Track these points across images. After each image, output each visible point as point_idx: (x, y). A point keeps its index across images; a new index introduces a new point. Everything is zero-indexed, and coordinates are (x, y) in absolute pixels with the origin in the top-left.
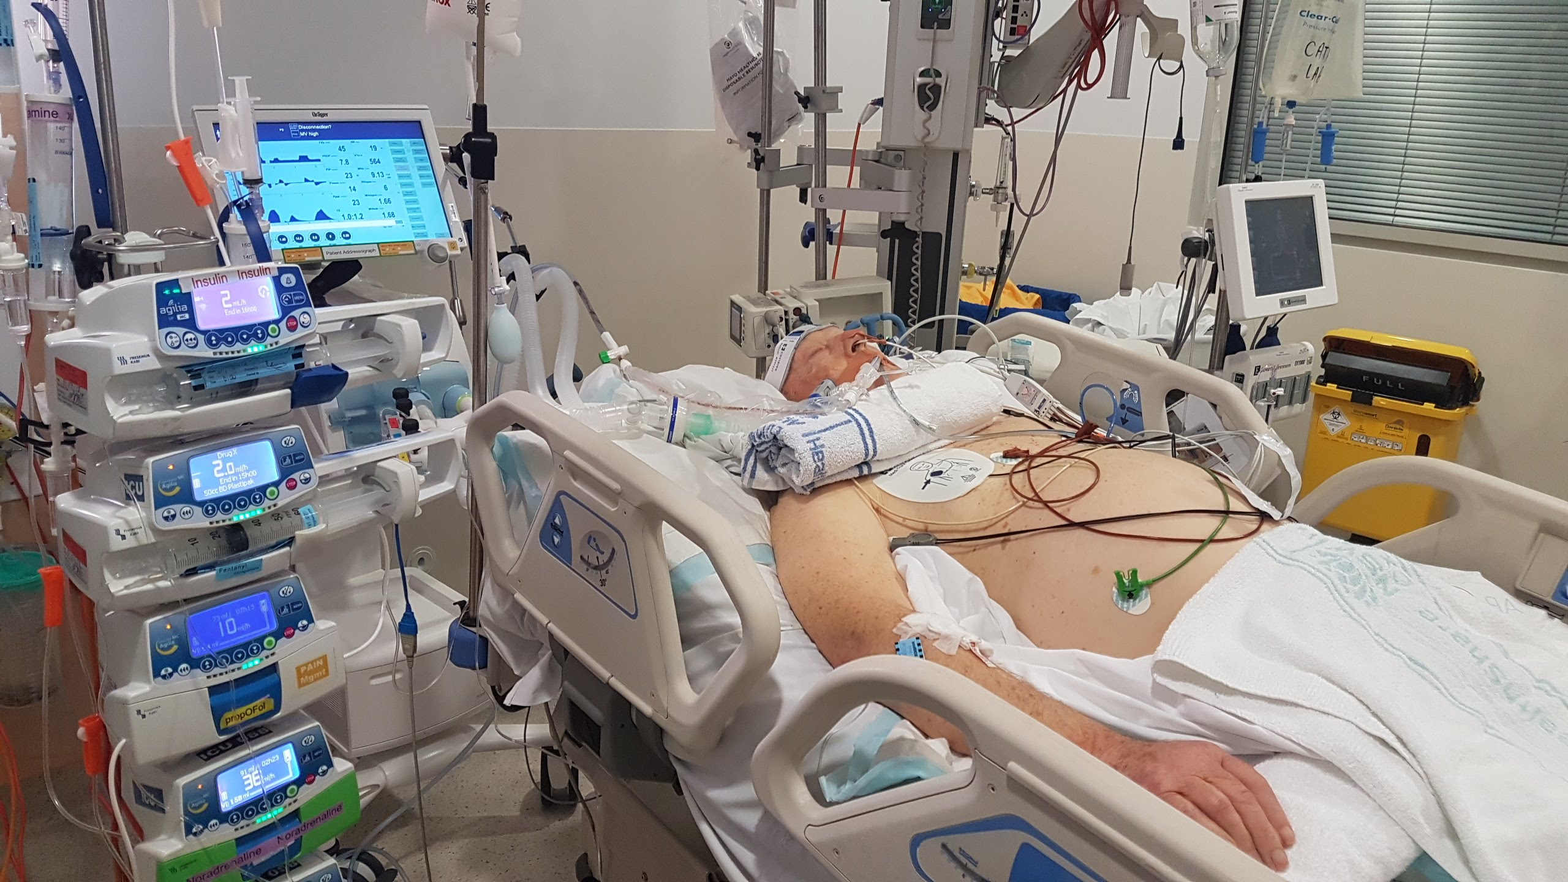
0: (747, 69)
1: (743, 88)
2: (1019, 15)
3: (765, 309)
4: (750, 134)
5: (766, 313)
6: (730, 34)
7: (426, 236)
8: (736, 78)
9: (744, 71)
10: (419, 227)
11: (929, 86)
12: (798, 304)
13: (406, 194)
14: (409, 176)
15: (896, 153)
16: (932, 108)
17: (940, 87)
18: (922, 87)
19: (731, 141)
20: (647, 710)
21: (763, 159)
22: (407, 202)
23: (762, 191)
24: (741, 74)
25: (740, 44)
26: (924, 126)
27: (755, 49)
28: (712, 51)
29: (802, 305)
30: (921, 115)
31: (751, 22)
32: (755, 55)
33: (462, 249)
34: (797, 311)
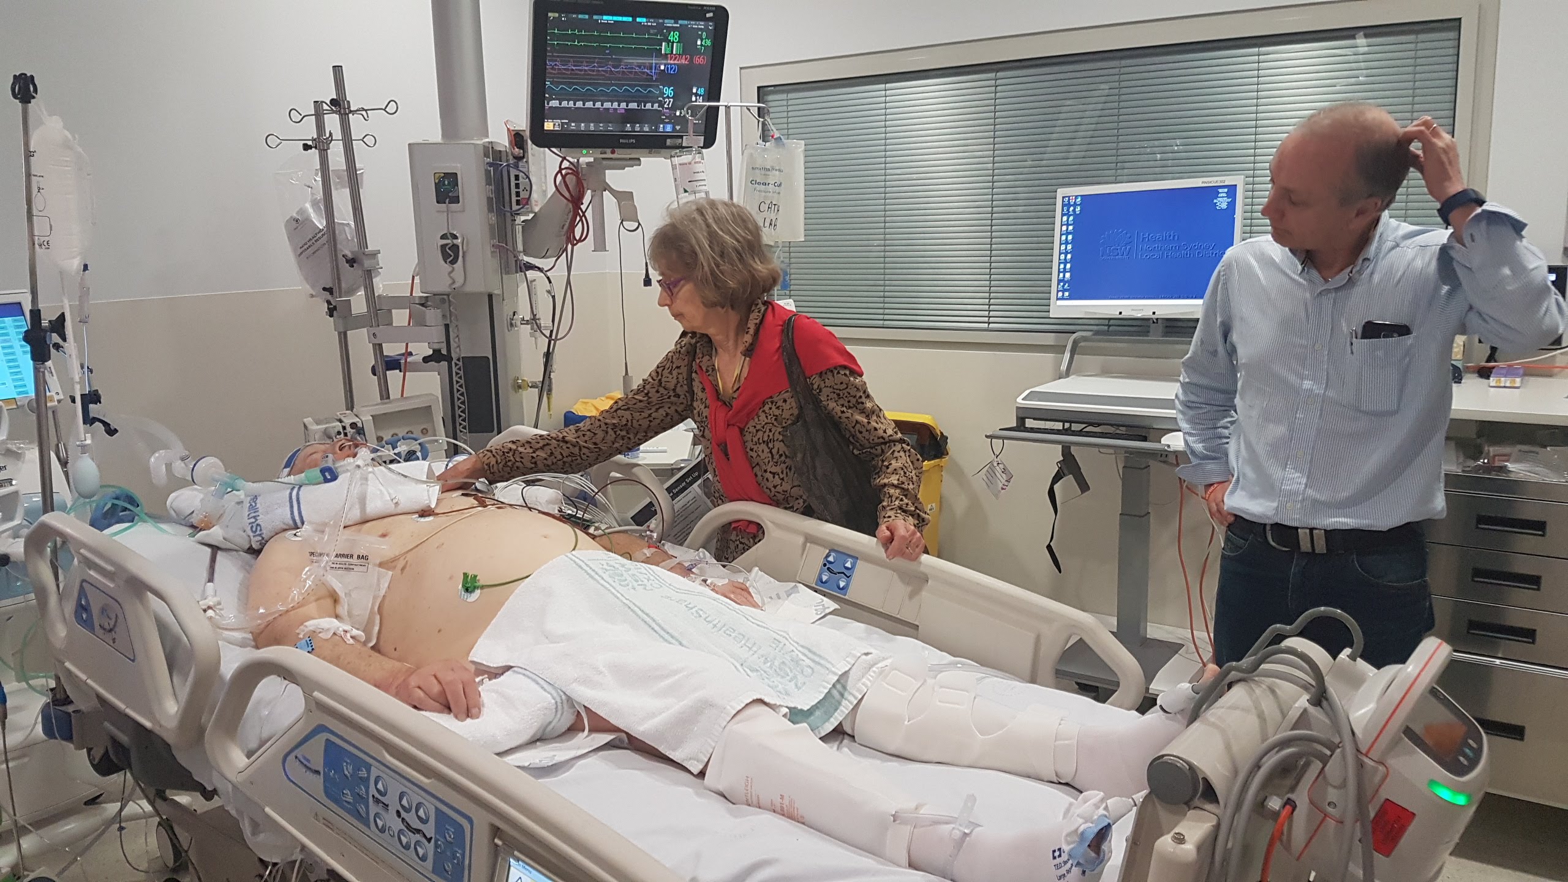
0: (315, 239)
1: (313, 253)
2: (521, 190)
3: (324, 426)
4: (324, 289)
5: (326, 429)
6: (298, 213)
7: (27, 393)
8: (307, 246)
9: (313, 241)
10: (21, 386)
11: (450, 246)
12: (356, 420)
13: (9, 361)
14: (11, 347)
15: (441, 297)
16: (453, 262)
17: (458, 247)
18: (443, 247)
19: (312, 296)
20: (148, 724)
21: (335, 308)
22: (10, 367)
23: (339, 334)
24: (311, 242)
25: (308, 220)
26: (450, 277)
27: (320, 223)
28: (286, 226)
29: (358, 420)
30: (447, 267)
31: (315, 204)
32: (321, 228)
33: (59, 401)
34: (353, 425)
